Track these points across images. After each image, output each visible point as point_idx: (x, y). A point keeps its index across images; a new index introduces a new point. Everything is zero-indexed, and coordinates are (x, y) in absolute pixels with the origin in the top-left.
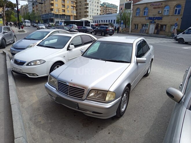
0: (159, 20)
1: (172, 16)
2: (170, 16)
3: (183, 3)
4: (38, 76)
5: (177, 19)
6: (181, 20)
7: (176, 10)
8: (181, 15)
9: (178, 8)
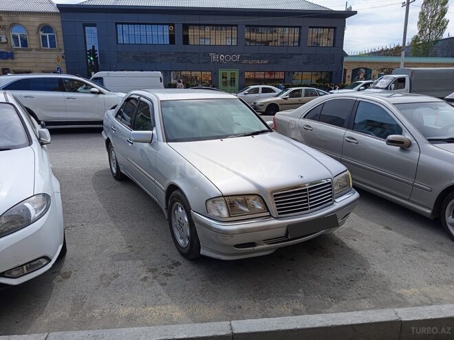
0: (5, 59)
1: (37, 50)
2: (34, 51)
3: (56, 24)
4: (50, 260)
5: (58, 59)
6: (64, 60)
7: (42, 36)
8: (61, 50)
9: (47, 35)
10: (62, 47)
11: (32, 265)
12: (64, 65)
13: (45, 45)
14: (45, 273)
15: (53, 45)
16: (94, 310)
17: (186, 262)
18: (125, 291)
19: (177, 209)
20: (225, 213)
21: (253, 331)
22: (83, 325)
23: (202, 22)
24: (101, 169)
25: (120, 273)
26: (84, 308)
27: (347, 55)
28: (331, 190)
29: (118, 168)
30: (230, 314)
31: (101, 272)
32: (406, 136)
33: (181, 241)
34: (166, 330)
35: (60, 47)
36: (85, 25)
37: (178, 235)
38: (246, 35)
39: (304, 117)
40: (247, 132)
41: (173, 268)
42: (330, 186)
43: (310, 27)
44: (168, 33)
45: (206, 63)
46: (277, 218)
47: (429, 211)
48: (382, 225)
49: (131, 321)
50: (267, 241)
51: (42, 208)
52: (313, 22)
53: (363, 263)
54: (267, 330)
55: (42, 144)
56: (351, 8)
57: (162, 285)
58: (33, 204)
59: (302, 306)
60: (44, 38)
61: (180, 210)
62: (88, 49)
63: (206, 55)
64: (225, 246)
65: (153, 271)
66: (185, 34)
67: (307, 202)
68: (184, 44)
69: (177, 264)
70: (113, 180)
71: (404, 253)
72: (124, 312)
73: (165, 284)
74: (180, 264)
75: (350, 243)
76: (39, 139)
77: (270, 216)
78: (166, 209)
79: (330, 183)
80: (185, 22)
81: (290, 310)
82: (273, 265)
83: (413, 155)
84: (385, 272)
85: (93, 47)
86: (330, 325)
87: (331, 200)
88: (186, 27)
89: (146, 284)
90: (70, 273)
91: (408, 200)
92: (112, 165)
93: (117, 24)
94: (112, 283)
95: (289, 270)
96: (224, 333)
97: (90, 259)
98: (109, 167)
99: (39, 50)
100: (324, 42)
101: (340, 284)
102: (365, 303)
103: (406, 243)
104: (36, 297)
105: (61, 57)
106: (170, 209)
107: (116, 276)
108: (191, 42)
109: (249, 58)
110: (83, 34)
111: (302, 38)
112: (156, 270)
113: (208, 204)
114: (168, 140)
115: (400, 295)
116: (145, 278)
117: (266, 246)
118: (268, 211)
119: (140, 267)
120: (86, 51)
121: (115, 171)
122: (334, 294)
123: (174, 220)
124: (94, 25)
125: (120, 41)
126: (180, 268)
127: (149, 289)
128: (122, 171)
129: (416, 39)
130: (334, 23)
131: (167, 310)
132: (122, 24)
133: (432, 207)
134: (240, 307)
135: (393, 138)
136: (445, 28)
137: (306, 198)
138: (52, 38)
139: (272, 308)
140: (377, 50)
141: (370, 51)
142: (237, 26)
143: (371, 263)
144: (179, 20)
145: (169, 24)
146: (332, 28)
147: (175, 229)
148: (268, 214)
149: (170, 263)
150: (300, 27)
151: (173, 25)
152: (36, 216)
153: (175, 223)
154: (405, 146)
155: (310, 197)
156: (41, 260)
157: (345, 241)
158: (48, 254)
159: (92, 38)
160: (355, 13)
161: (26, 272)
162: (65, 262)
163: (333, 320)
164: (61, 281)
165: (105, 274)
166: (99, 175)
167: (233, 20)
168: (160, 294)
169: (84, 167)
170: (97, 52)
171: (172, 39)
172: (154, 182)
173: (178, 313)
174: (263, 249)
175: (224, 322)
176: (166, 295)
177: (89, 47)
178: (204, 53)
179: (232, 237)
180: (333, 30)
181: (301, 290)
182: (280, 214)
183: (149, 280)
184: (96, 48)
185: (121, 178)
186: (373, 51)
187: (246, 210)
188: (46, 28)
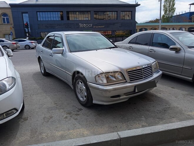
3: (9, 12)
4: (17, 111)
5: (11, 28)
6: (14, 29)
7: (3, 18)
8: (12, 24)
9: (5, 17)
10: (13, 23)
11: (8, 113)
12: (14, 31)
13: (4, 22)
14: (16, 117)
15: (8, 22)
16: (42, 135)
17: (85, 108)
18: (57, 124)
19: (78, 83)
20: (105, 81)
21: (130, 136)
22: (38, 142)
23: (75, 10)
24: (36, 72)
25: (53, 116)
26: (37, 134)
27: (137, 23)
28: (151, 69)
29: (45, 70)
30: (112, 130)
31: (43, 116)
32: (178, 46)
33: (81, 99)
34: (85, 140)
35: (12, 23)
36: (23, 13)
37: (79, 96)
38: (94, 16)
39: (129, 43)
40: (107, 47)
41: (79, 112)
42: (151, 68)
43: (121, 11)
44: (60, 16)
45: (78, 28)
46: (130, 83)
47: (191, 79)
48: (170, 87)
49: (62, 137)
50: (126, 94)
51: (12, 84)
52: (123, 9)
53: (167, 103)
54: (137, 134)
55: (9, 56)
56: (138, 3)
57: (75, 119)
58: (7, 82)
59: (146, 123)
60: (4, 19)
61: (80, 83)
62: (24, 23)
63: (78, 24)
64: (106, 97)
65: (70, 113)
66: (68, 16)
67: (142, 75)
68: (67, 20)
69: (81, 110)
70: (43, 76)
71: (184, 97)
72: (58, 134)
73: (77, 119)
74: (82, 109)
75: (159, 95)
76: (7, 54)
77: (126, 82)
78: (73, 84)
79: (150, 66)
80: (68, 10)
81: (141, 126)
82: (127, 107)
83: (182, 54)
84: (179, 106)
85: (27, 22)
86: (167, 129)
87: (152, 74)
88: (68, 13)
89: (67, 120)
90: (28, 117)
91: (180, 75)
92: (42, 69)
93: (37, 12)
94: (50, 121)
95: (135, 108)
96: (116, 138)
97: (37, 110)
98: (40, 71)
99: (2, 24)
100: (127, 18)
101: (160, 112)
102: (174, 120)
103: (183, 93)
104: (11, 130)
105: (12, 27)
106: (74, 84)
107: (51, 117)
108: (70, 19)
109: (96, 25)
110: (22, 17)
111: (118, 16)
112: (71, 113)
113: (96, 78)
114: (71, 52)
115: (189, 115)
116: (66, 117)
117: (125, 96)
118: (125, 79)
119: (62, 112)
120: (24, 24)
121: (43, 72)
122: (159, 117)
123: (77, 89)
124: (27, 13)
125: (39, 19)
126: (82, 111)
127: (69, 122)
128: (47, 71)
129: (164, 16)
130: (131, 9)
131: (80, 131)
132: (40, 12)
133: (192, 77)
134: (116, 127)
135: (172, 47)
136: (175, 11)
137: (142, 73)
138: (8, 19)
139: (132, 126)
140: (148, 21)
141: (145, 22)
142: (90, 11)
143: (171, 102)
144: (65, 10)
145: (61, 12)
146: (130, 11)
147: (78, 93)
148: (125, 81)
149: (77, 109)
150: (117, 12)
151: (62, 12)
152: (9, 88)
153: (78, 91)
154: (177, 50)
155: (143, 72)
156: (13, 110)
157: (156, 94)
158: (17, 107)
159: (26, 19)
160: (140, 5)
161: (5, 117)
162: (24, 113)
163: (167, 127)
164: (23, 122)
165: (45, 117)
166: (35, 75)
167: (88, 9)
168: (75, 124)
169: (28, 72)
170: (29, 25)
171: (62, 18)
172: (65, 72)
173: (86, 132)
174: (124, 98)
175: (115, 133)
176: (78, 124)
177: (25, 23)
178: (77, 24)
179: (110, 92)
180: (131, 12)
181: (143, 117)
182: (131, 81)
183: (68, 118)
184: (28, 23)
185: (46, 74)
186: (147, 22)
187: (114, 79)
188: (5, 15)
